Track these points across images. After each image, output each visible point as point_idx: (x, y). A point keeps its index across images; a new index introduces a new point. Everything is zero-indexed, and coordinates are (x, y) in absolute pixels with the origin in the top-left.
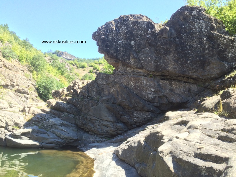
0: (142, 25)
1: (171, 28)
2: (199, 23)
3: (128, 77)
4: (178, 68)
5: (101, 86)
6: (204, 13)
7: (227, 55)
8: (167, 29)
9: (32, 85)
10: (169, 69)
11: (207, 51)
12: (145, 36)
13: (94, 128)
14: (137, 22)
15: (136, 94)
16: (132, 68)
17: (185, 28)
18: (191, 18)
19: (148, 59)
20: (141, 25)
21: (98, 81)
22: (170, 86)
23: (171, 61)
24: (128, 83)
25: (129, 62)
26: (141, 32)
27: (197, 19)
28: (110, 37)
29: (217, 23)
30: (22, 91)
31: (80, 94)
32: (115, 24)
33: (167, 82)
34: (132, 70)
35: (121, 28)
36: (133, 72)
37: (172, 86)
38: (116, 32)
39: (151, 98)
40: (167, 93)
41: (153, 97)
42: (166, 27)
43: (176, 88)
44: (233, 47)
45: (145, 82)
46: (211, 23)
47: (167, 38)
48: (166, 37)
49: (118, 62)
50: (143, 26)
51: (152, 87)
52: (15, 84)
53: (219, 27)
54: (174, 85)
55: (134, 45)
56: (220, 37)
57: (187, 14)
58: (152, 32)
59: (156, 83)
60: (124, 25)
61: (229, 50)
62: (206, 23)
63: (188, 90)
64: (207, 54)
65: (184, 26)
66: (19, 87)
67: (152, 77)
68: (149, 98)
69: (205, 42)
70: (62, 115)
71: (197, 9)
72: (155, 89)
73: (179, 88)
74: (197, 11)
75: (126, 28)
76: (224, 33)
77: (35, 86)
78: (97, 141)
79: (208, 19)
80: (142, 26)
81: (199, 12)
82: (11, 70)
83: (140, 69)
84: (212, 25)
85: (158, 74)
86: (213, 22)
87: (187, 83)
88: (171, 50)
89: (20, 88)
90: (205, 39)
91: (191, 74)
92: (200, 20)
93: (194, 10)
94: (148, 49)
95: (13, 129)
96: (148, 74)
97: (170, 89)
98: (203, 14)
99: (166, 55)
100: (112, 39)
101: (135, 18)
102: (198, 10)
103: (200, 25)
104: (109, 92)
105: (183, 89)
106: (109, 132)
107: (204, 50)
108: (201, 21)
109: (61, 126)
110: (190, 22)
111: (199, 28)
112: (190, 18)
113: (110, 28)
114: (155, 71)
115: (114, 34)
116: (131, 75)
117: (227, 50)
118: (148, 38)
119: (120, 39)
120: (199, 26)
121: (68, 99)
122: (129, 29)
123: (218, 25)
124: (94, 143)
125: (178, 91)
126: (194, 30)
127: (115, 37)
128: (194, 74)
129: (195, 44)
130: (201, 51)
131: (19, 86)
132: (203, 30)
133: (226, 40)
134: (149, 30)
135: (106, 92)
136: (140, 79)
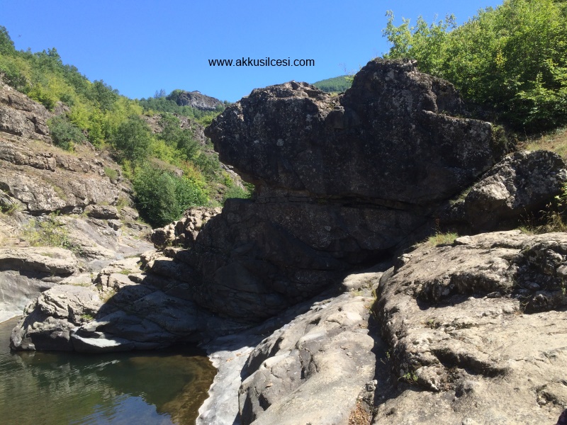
0: (294, 108)
1: (349, 109)
2: (401, 96)
3: (280, 207)
5: (233, 226)
6: (408, 74)
7: (459, 155)
8: (340, 112)
9: (124, 193)
10: (352, 189)
12: (302, 127)
13: (225, 306)
14: (283, 101)
15: (298, 238)
16: (286, 189)
17: (375, 107)
18: (386, 88)
19: (312, 172)
20: (292, 107)
22: (360, 218)
23: (353, 173)
24: (281, 219)
25: (278, 180)
26: (293, 121)
27: (396, 87)
28: (237, 136)
29: (440, 89)
30: (103, 213)
31: (199, 241)
32: (243, 108)
33: (353, 211)
34: (286, 193)
35: (254, 115)
36: (288, 196)
37: (364, 218)
38: (247, 125)
40: (355, 232)
41: (329, 243)
43: (372, 221)
44: (470, 138)
45: (312, 215)
46: (423, 95)
47: (343, 130)
48: (340, 128)
49: (257, 179)
50: (296, 110)
51: (325, 224)
52: (86, 201)
54: (367, 217)
55: (283, 147)
56: (442, 123)
57: (377, 78)
58: (315, 119)
59: (333, 215)
60: (260, 110)
61: (463, 145)
62: (413, 96)
63: (394, 224)
64: (420, 156)
65: (372, 104)
66: (95, 206)
67: (325, 204)
68: (323, 244)
69: (414, 133)
70: (167, 286)
71: (396, 68)
72: (332, 227)
73: (378, 221)
74: (395, 72)
75: (263, 115)
77: (130, 193)
78: (233, 330)
79: (417, 87)
80: (293, 110)
81: (399, 74)
82: (74, 171)
83: (300, 189)
84: (426, 98)
85: (335, 197)
86: (427, 92)
87: (391, 211)
88: (352, 152)
89: (98, 208)
90: (414, 126)
91: (393, 195)
92: (402, 89)
93: (389, 71)
94: (311, 152)
95: (82, 320)
96: (317, 199)
97: (361, 225)
98: (408, 78)
99: (344, 163)
100: (240, 138)
101: (280, 94)
103: (402, 99)
104: (249, 237)
105: (385, 223)
106: (254, 312)
107: (414, 148)
108: (404, 92)
109: (167, 307)
110: (384, 95)
111: (402, 105)
112: (383, 86)
113: (235, 118)
114: (328, 194)
115: (242, 130)
116: (284, 202)
117: (458, 145)
118: (307, 131)
119: (255, 137)
120: (400, 102)
121: (176, 252)
122: (270, 116)
123: (442, 93)
124: (227, 334)
125: (375, 228)
126: (392, 110)
127: (245, 134)
128: (399, 195)
129: (395, 137)
130: (407, 151)
131: (95, 204)
132: (408, 109)
133: (455, 127)
134: (308, 116)
135: (243, 238)
136: (302, 210)
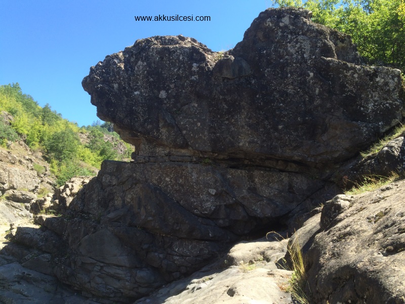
0: (179, 56)
1: (239, 58)
2: (297, 42)
3: (160, 167)
4: (259, 142)
5: (108, 189)
6: (305, 20)
7: (363, 107)
8: (229, 59)
9: (48, 185)
10: (241, 144)
11: (318, 102)
12: (187, 77)
13: (90, 282)
14: (168, 49)
15: (178, 202)
16: (167, 146)
17: (268, 55)
18: (280, 34)
19: (197, 126)
20: (177, 55)
21: (102, 179)
22: (249, 181)
23: (243, 127)
24: (160, 180)
25: (159, 136)
26: (178, 70)
27: (291, 33)
28: (116, 86)
29: (338, 39)
30: (21, 197)
31: (71, 207)
32: (125, 57)
33: (241, 173)
34: (167, 151)
35: (136, 64)
36: (169, 155)
37: (253, 181)
38: (127, 74)
39: (210, 210)
40: (243, 197)
41: (213, 208)
42: (229, 56)
43: (262, 184)
44: (376, 88)
45: (195, 176)
46: (322, 41)
47: (232, 79)
48: (229, 77)
49: (137, 136)
50: (181, 58)
51: (209, 186)
52: (6, 186)
53: (343, 48)
54: (256, 180)
55: (166, 99)
56: (344, 69)
57: (271, 25)
58: (202, 68)
59: (218, 177)
60: (142, 58)
61: (368, 96)
62: (311, 41)
63: (287, 188)
64: (319, 108)
65: (265, 52)
66: (15, 191)
67: (210, 164)
68: (206, 210)
69: (312, 81)
70: (26, 257)
71: (291, 13)
72: (217, 190)
73: (268, 184)
74: (290, 18)
75: (145, 64)
76: (356, 60)
79: (315, 32)
80: (178, 58)
81: (294, 19)
83: (182, 147)
84: (325, 43)
85: (221, 157)
86: (326, 39)
87: (284, 174)
88: (242, 103)
89: (17, 193)
90: (312, 74)
91: (288, 153)
92: (299, 35)
93: (284, 16)
94: (196, 105)
96: (201, 157)
97: (249, 189)
98: (305, 23)
99: (233, 116)
100: (119, 88)
101: (165, 42)
102: (293, 14)
103: (298, 45)
104: (124, 201)
105: (277, 187)
106: (122, 290)
107: (312, 99)
108: (300, 38)
110: (278, 42)
111: (298, 52)
112: (277, 33)
113: (114, 66)
114: (213, 152)
115: (122, 79)
116: (165, 161)
117: (363, 96)
118: (192, 81)
119: (136, 88)
120: (296, 48)
121: (44, 219)
122: (153, 65)
123: (340, 44)
125: (266, 192)
126: (287, 57)
127: (125, 84)
128: (295, 152)
129: (291, 87)
130: (304, 102)
131: (15, 189)
132: (305, 56)
133: (359, 74)
134: (195, 65)
135: (118, 202)
136: (184, 170)
